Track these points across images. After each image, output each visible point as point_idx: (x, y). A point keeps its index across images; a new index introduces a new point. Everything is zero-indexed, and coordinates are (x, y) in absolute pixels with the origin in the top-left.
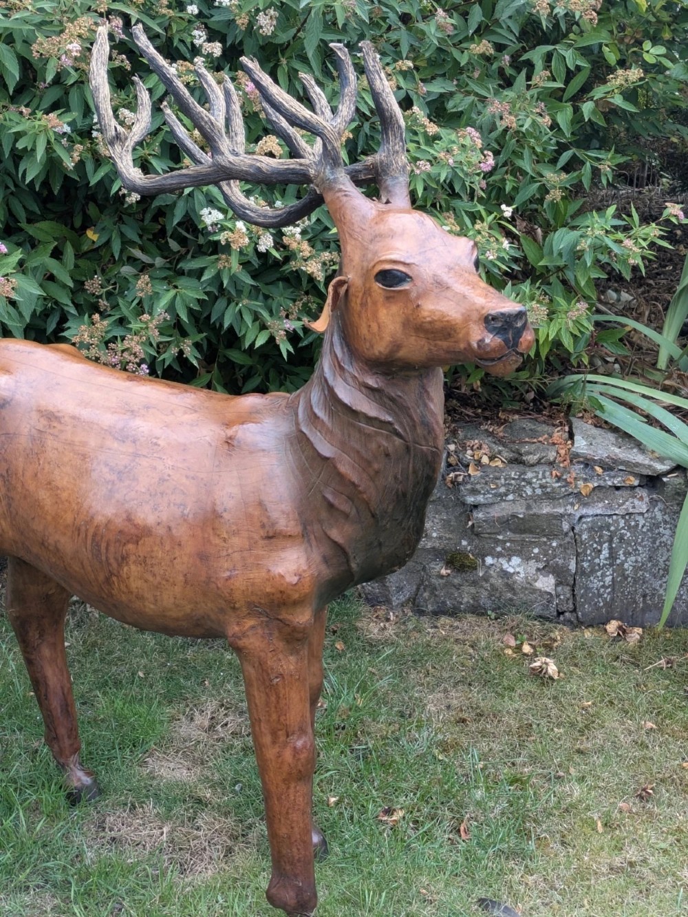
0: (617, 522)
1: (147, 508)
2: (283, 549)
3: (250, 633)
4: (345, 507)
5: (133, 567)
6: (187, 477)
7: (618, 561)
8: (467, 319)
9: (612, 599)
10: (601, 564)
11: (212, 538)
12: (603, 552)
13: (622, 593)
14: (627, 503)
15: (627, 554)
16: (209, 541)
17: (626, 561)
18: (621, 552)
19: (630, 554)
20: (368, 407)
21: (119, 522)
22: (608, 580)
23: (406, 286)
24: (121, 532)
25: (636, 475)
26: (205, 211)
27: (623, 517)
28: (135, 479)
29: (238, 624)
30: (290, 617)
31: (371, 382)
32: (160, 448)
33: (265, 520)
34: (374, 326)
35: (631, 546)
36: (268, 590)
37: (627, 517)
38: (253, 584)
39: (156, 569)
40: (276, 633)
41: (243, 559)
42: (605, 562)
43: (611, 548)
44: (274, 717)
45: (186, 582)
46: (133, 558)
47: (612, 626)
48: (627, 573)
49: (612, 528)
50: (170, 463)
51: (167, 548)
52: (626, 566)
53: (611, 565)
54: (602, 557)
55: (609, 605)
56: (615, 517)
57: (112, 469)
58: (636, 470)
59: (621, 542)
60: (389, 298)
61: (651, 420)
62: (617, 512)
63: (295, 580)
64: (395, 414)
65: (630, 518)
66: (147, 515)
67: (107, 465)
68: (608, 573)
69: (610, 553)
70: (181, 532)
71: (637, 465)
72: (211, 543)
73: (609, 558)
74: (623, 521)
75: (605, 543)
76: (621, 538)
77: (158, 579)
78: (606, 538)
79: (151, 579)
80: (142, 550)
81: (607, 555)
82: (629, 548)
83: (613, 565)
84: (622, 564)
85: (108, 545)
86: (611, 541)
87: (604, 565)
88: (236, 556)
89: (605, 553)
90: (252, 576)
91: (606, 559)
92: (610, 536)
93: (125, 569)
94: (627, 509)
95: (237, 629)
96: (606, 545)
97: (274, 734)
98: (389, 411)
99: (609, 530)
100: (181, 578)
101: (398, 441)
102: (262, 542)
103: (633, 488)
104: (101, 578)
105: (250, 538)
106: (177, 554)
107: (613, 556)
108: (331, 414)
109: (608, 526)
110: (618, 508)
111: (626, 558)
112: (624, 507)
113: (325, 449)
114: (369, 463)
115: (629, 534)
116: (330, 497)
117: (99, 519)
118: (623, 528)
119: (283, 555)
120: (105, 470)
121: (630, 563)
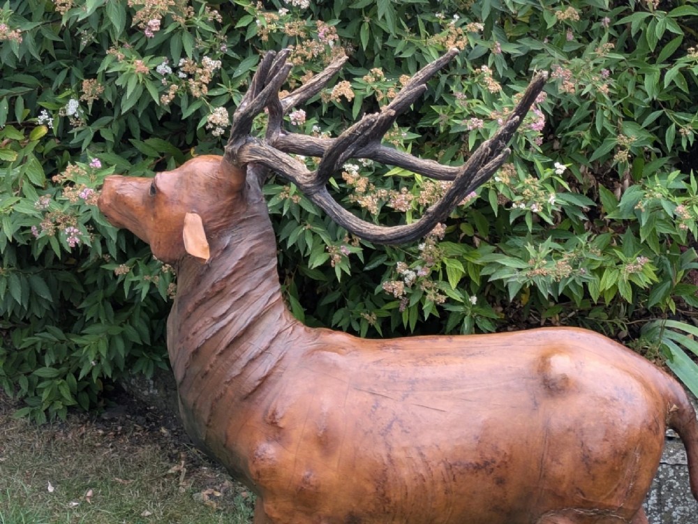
0: (666, 470)
7: (666, 509)
10: (649, 509)
12: (652, 498)
14: (678, 454)
15: (675, 503)
17: (674, 509)
18: (669, 500)
19: (678, 503)
27: (673, 466)
35: (680, 496)
37: (677, 468)
42: (653, 507)
43: (659, 495)
48: (674, 521)
49: (661, 476)
52: (674, 514)
53: (659, 511)
54: (650, 502)
56: (664, 466)
59: (669, 491)
62: (666, 461)
65: (679, 468)
68: (656, 519)
69: (659, 500)
73: (657, 504)
74: (673, 471)
75: (653, 489)
76: (670, 486)
78: (654, 484)
81: (656, 502)
82: (678, 498)
83: (662, 512)
84: (670, 512)
86: (659, 489)
87: (652, 510)
89: (654, 499)
91: (654, 505)
92: (659, 483)
94: (676, 460)
96: (654, 492)
99: (658, 477)
107: (661, 502)
110: (667, 458)
111: (675, 507)
112: (675, 457)
115: (678, 484)
118: (672, 478)
121: (678, 511)
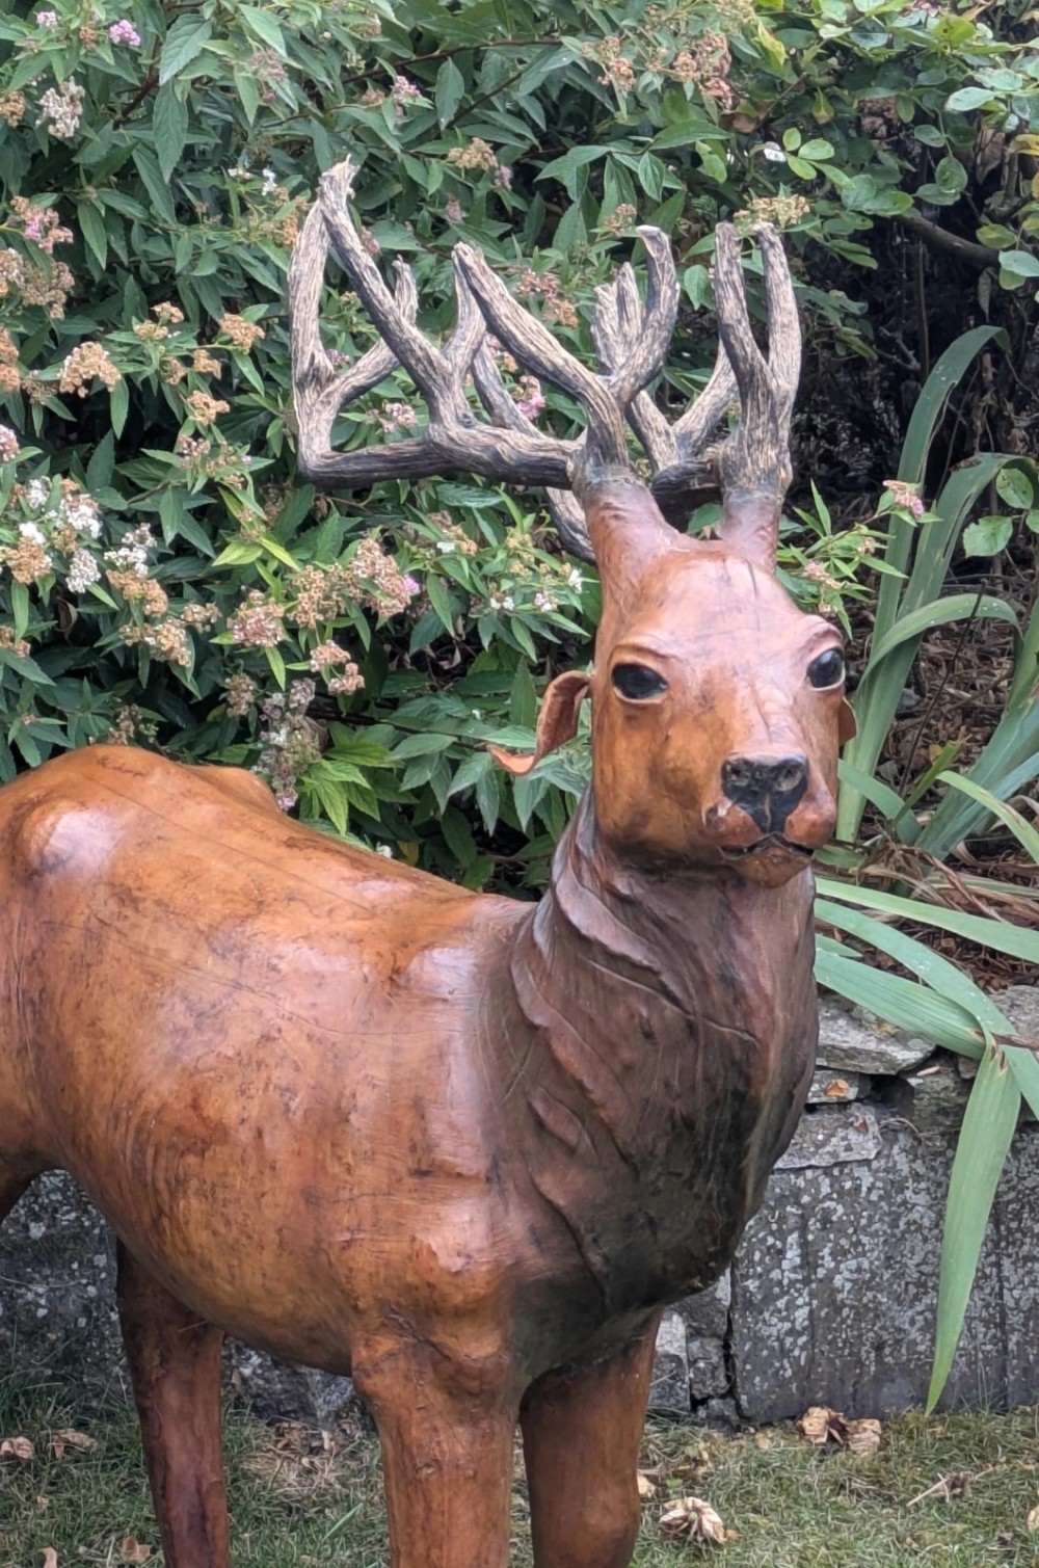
0: (814, 1183)
1: (229, 1088)
2: (446, 1199)
3: (386, 1366)
5: (194, 1201)
6: (310, 1037)
7: (821, 1273)
9: (811, 1360)
10: (786, 1282)
11: (328, 1161)
12: (789, 1255)
13: (830, 1343)
14: (834, 1140)
15: (839, 1254)
16: (324, 1168)
17: (837, 1270)
18: (826, 1251)
19: (845, 1253)
21: (179, 1109)
22: (801, 1315)
23: (657, 699)
24: (179, 1129)
25: (849, 1075)
27: (827, 1171)
28: (222, 1031)
29: (367, 1345)
30: (451, 1342)
32: (278, 977)
33: (418, 1136)
35: (848, 1236)
36: (410, 1278)
37: (836, 1172)
38: (387, 1264)
39: (231, 1210)
40: (430, 1375)
41: (376, 1210)
42: (793, 1276)
43: (804, 1244)
44: (420, 1548)
45: (281, 1245)
46: (194, 1184)
47: (816, 1421)
48: (840, 1297)
49: (805, 1199)
50: (288, 1006)
51: (252, 1170)
52: (838, 1281)
53: (806, 1281)
54: (786, 1264)
55: (804, 1373)
56: (809, 1174)
57: (190, 1009)
58: (852, 1065)
59: (824, 1228)
60: (630, 720)
61: (872, 955)
62: (813, 1162)
63: (457, 1263)
65: (841, 1172)
67: (185, 998)
68: (800, 1301)
69: (804, 1256)
70: (278, 1143)
71: (852, 1053)
72: (326, 1172)
73: (801, 1267)
74: (827, 1181)
75: (791, 1232)
76: (826, 1220)
77: (235, 1230)
78: (792, 1221)
79: (222, 1229)
80: (210, 1170)
81: (798, 1260)
82: (843, 1242)
83: (811, 1281)
84: (829, 1278)
85: (157, 1152)
86: (803, 1229)
87: (792, 1283)
88: (365, 1204)
89: (793, 1255)
90: (387, 1247)
91: (794, 1269)
92: (802, 1216)
93: (182, 1203)
94: (834, 1154)
95: (364, 1353)
96: (793, 1238)
98: (652, 944)
99: (798, 1204)
100: (273, 1236)
101: (670, 1010)
102: (410, 1182)
103: (843, 1105)
105: (392, 1170)
106: (268, 1186)
107: (809, 1261)
108: (554, 940)
109: (796, 1194)
110: (814, 1154)
111: (838, 1263)
112: (828, 1148)
113: (538, 1010)
114: (612, 1047)
115: (840, 1210)
116: (540, 1109)
118: (828, 1197)
119: (443, 1210)
120: (180, 1007)
121: (847, 1274)
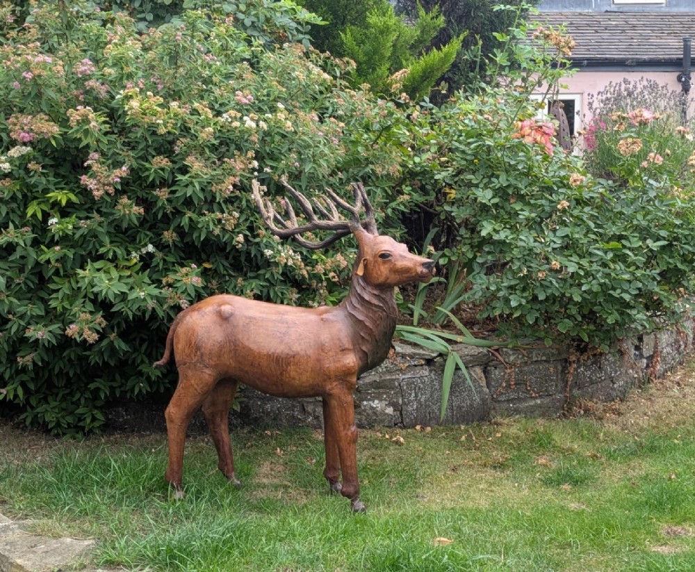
1: (297, 345)
2: (348, 354)
4: (367, 337)
5: (292, 367)
6: (309, 333)
8: (415, 265)
16: (320, 354)
20: (375, 301)
21: (286, 351)
23: (390, 258)
24: (287, 355)
26: (266, 251)
29: (331, 385)
30: (350, 379)
31: (376, 292)
32: (297, 324)
33: (341, 345)
34: (379, 273)
39: (301, 367)
40: (345, 387)
41: (334, 359)
44: (344, 419)
45: (312, 371)
46: (292, 363)
50: (302, 329)
51: (305, 359)
57: (280, 333)
60: (384, 263)
63: (352, 365)
64: (383, 303)
66: (297, 348)
67: (278, 332)
70: (310, 352)
77: (301, 370)
79: (299, 370)
80: (296, 360)
85: (282, 360)
88: (331, 359)
90: (337, 365)
97: (344, 426)
98: (381, 302)
100: (310, 369)
101: (385, 313)
102: (340, 353)
104: (279, 372)
105: (335, 352)
108: (362, 305)
113: (361, 317)
114: (376, 321)
116: (362, 334)
117: (278, 351)
119: (348, 356)
